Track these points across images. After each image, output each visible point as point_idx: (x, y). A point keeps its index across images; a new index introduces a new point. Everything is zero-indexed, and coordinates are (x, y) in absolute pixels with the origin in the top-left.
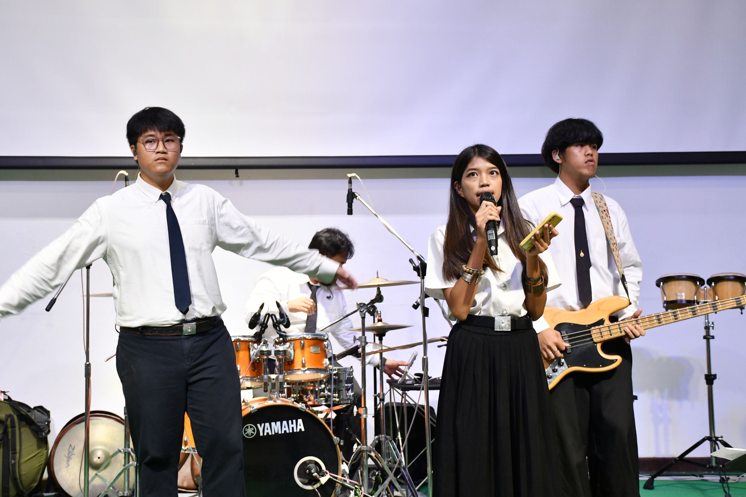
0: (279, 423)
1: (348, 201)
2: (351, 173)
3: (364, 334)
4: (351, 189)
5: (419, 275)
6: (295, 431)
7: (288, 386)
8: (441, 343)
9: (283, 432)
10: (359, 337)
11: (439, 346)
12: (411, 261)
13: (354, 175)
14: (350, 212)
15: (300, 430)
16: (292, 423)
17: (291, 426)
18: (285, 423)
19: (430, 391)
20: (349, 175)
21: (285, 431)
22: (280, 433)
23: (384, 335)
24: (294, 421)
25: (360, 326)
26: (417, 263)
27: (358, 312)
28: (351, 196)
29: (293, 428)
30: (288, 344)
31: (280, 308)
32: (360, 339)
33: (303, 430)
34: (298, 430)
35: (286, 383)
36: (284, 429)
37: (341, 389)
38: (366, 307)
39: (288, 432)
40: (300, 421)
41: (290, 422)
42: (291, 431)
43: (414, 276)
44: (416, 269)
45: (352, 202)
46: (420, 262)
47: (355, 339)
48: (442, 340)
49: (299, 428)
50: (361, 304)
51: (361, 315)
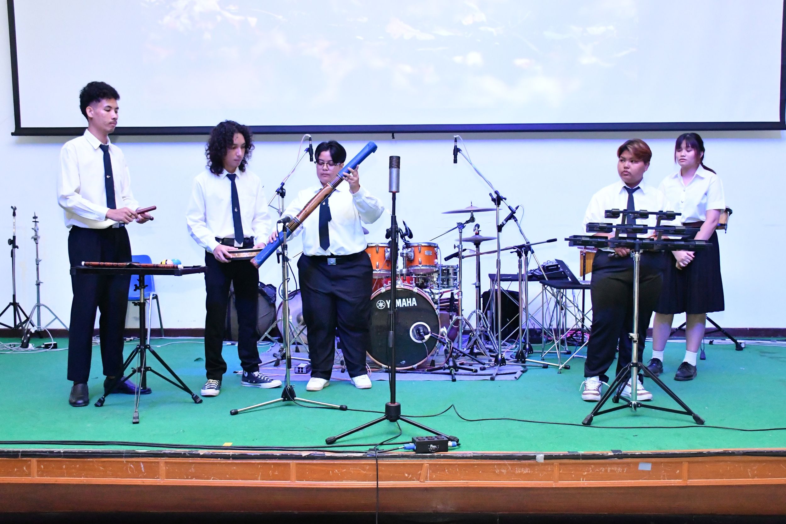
0: (400, 300)
1: (454, 154)
2: (456, 135)
3: (461, 243)
4: (456, 146)
5: (495, 204)
6: (411, 305)
7: (416, 276)
8: (513, 250)
9: (403, 306)
10: (458, 245)
11: (511, 252)
12: (491, 195)
13: (457, 136)
14: (455, 161)
15: (414, 305)
16: (409, 301)
17: (408, 302)
18: (404, 300)
19: (501, 282)
20: (455, 136)
21: (404, 305)
22: (401, 306)
23: (480, 244)
24: (410, 299)
25: (459, 238)
26: (495, 196)
27: (458, 228)
28: (456, 151)
29: (409, 304)
30: (410, 249)
32: (458, 247)
33: (416, 305)
34: (413, 305)
35: (414, 275)
36: (403, 304)
37: (450, 279)
38: (462, 225)
39: (406, 306)
40: (414, 299)
41: (407, 299)
42: (408, 306)
43: (493, 205)
44: (493, 200)
45: (457, 155)
46: (496, 195)
48: (514, 248)
49: (413, 303)
50: (459, 223)
51: (459, 231)
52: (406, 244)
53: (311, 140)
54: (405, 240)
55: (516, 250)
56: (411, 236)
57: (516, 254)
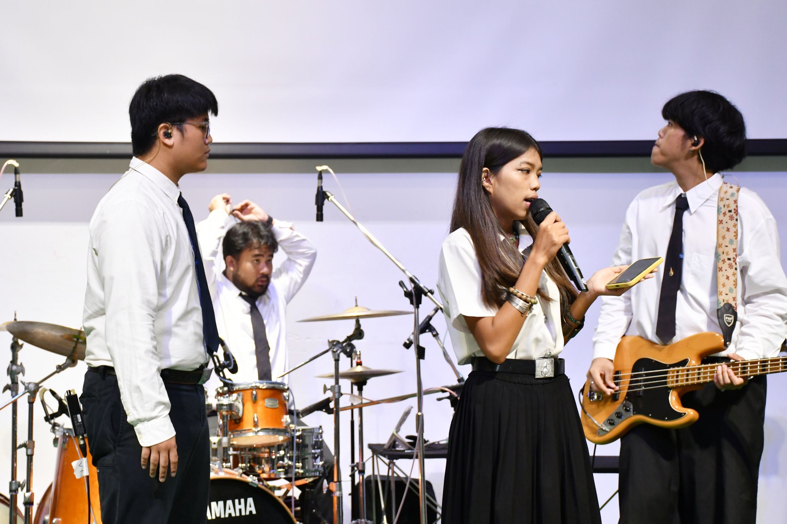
0: (221, 503)
1: (317, 203)
2: (321, 165)
3: (337, 382)
4: (322, 187)
5: (412, 303)
6: (243, 514)
7: (235, 453)
8: (441, 395)
9: (227, 516)
11: (439, 400)
12: (401, 284)
13: (325, 167)
14: (320, 218)
15: (251, 512)
16: (240, 504)
17: (238, 507)
18: (229, 502)
19: (427, 461)
20: (319, 168)
21: (230, 514)
22: (223, 516)
23: (365, 383)
24: (242, 500)
25: (332, 371)
26: (410, 287)
27: (330, 353)
28: (321, 197)
29: (240, 510)
30: (235, 395)
31: (224, 347)
32: (332, 389)
33: (254, 512)
34: (248, 513)
35: (231, 449)
36: (228, 512)
37: (307, 456)
38: (340, 345)
39: (233, 515)
40: (250, 500)
41: (237, 501)
42: (238, 514)
43: (406, 304)
44: (408, 294)
45: (323, 204)
46: (413, 285)
47: (325, 389)
48: (443, 391)
49: (248, 509)
50: (334, 341)
51: (334, 357)
52: (226, 384)
53: (19, 173)
54: (224, 377)
55: (447, 394)
56: (234, 370)
57: (448, 402)
